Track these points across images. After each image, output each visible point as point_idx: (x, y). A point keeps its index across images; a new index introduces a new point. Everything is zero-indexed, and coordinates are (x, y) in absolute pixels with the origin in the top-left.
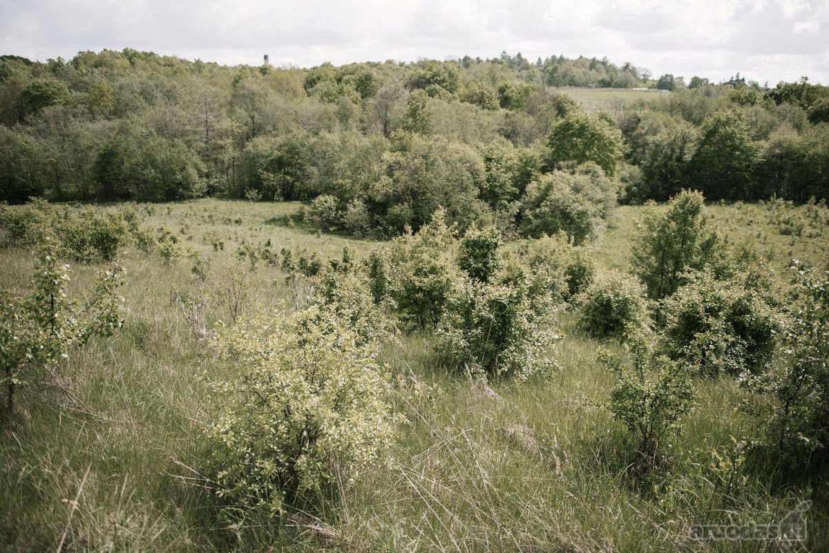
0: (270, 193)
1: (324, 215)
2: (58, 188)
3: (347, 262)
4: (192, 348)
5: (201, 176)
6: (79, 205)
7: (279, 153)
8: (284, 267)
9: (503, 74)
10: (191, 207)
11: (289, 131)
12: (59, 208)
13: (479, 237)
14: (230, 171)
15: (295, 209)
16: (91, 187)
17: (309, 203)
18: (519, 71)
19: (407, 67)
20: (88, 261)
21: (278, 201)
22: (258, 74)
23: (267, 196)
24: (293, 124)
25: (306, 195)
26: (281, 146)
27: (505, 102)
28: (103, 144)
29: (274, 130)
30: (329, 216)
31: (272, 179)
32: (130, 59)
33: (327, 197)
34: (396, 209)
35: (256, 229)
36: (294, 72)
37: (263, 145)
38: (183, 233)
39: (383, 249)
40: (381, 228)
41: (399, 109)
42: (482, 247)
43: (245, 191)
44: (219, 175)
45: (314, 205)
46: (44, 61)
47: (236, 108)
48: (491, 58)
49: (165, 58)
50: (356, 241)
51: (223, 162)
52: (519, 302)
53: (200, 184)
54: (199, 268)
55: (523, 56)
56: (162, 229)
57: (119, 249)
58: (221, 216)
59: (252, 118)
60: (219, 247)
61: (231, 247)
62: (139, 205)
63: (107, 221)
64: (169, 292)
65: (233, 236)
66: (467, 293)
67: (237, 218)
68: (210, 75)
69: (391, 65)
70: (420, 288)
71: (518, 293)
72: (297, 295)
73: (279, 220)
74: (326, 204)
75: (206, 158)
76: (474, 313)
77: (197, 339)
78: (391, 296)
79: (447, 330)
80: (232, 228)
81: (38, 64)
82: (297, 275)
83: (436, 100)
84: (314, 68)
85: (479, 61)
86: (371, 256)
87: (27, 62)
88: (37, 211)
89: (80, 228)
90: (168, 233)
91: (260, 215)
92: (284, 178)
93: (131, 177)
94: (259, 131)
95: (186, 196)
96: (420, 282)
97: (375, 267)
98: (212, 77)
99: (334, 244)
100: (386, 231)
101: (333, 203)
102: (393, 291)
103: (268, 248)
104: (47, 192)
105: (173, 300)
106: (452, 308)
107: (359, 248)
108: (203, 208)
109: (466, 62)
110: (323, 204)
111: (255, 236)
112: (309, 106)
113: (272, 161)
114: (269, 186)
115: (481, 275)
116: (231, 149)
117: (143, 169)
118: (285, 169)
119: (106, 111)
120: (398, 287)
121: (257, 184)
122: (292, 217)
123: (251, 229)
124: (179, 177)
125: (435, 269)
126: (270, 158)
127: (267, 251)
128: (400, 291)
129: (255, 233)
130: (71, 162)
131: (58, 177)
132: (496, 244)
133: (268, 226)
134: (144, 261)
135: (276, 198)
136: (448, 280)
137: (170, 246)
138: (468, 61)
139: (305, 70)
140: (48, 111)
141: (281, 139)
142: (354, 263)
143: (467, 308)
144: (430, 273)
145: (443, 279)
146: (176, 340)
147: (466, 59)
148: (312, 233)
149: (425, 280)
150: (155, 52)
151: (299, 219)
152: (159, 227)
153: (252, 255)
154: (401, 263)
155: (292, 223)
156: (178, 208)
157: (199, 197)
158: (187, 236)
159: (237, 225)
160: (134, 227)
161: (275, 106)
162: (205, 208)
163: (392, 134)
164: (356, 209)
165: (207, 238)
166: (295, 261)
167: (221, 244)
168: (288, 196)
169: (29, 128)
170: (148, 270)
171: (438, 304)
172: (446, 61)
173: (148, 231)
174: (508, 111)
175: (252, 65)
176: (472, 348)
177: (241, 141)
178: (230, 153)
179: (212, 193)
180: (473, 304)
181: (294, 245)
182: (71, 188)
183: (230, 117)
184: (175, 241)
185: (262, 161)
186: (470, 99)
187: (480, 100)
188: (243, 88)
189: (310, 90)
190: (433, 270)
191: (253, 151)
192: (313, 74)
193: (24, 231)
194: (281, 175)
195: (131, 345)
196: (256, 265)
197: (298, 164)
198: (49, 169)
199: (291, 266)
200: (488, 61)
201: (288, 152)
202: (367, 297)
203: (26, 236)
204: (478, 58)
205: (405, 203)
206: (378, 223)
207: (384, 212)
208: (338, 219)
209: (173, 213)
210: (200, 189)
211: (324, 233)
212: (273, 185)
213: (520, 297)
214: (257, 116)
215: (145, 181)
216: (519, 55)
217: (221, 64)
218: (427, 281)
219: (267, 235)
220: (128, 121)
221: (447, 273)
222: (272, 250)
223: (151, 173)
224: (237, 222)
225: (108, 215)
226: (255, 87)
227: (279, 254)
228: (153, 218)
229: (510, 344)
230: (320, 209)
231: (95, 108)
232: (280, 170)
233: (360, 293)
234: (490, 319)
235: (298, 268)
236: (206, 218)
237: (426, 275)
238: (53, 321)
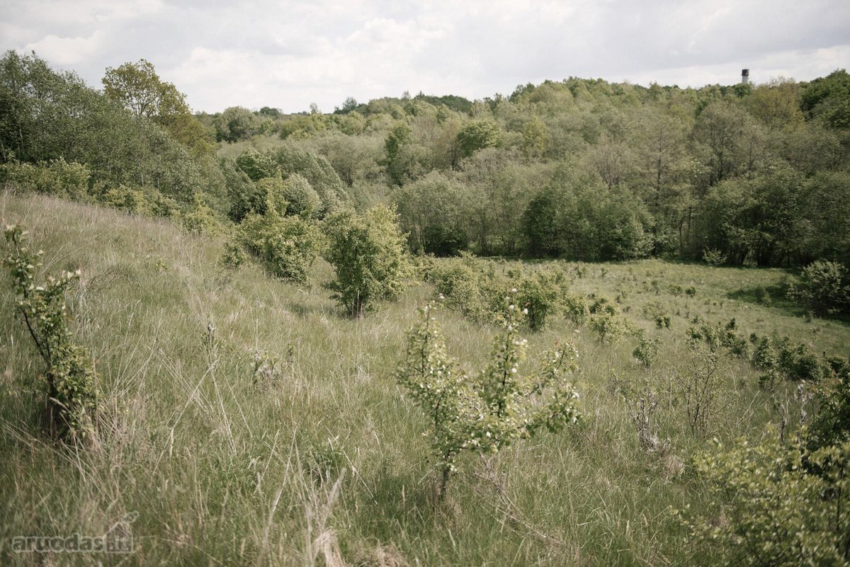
0: (738, 255)
1: (821, 290)
2: (483, 240)
4: (639, 460)
5: (646, 231)
6: (503, 261)
7: (756, 202)
8: (757, 360)
10: (630, 270)
12: (483, 263)
14: (685, 224)
15: (773, 280)
16: (517, 240)
17: (796, 272)
21: (748, 267)
22: (732, 96)
23: (734, 260)
25: (792, 259)
26: (759, 191)
28: (535, 190)
29: (750, 170)
30: (828, 292)
31: (743, 236)
32: (572, 89)
33: (829, 263)
35: (715, 304)
36: (787, 88)
37: (732, 190)
38: (620, 302)
43: (704, 251)
44: (669, 230)
45: (806, 275)
46: (481, 100)
47: (697, 143)
49: (615, 86)
51: (676, 213)
53: (644, 240)
54: (643, 351)
56: (593, 296)
57: (548, 318)
58: (668, 283)
59: (720, 155)
60: (663, 324)
61: (681, 325)
62: (569, 264)
63: (538, 283)
65: (683, 312)
67: (689, 287)
68: (667, 102)
72: (779, 404)
73: (749, 293)
74: (826, 275)
75: (654, 207)
80: (682, 300)
81: (476, 103)
84: (817, 81)
87: (465, 102)
88: (466, 267)
90: (603, 301)
91: (721, 285)
92: (761, 235)
93: (562, 230)
94: (728, 172)
95: (625, 256)
98: (670, 104)
99: (833, 334)
101: (838, 274)
103: (731, 331)
104: (472, 245)
105: (611, 390)
108: (645, 272)
110: (820, 274)
111: (713, 313)
112: (807, 133)
113: (746, 210)
114: (737, 246)
116: (687, 198)
117: (576, 220)
118: (762, 224)
119: (540, 152)
121: (720, 242)
122: (769, 290)
123: (707, 303)
124: (619, 231)
126: (742, 208)
127: (730, 336)
129: (713, 309)
130: (500, 210)
131: (485, 228)
133: (732, 301)
135: (746, 262)
137: (607, 319)
139: (803, 85)
140: (480, 155)
141: (758, 182)
148: (799, 315)
150: (604, 79)
151: (779, 294)
152: (590, 292)
153: (710, 339)
155: (767, 298)
156: (615, 270)
157: (641, 257)
158: (624, 306)
159: (689, 296)
160: (564, 290)
161: (754, 137)
162: (648, 272)
165: (649, 311)
166: (773, 354)
167: (667, 320)
168: (764, 261)
169: (460, 174)
173: (579, 298)
175: (724, 84)
177: (702, 186)
178: (687, 201)
179: (658, 253)
181: (770, 329)
182: (495, 241)
183: (690, 155)
184: (610, 310)
185: (730, 212)
188: (709, 116)
191: (718, 199)
192: (816, 90)
194: (757, 232)
197: (784, 215)
198: (477, 218)
199: (767, 361)
201: (769, 199)
208: (843, 298)
209: (607, 276)
210: (644, 247)
211: (818, 317)
212: (744, 244)
214: (726, 152)
215: (578, 235)
217: (683, 87)
219: (729, 312)
220: (566, 164)
222: (736, 333)
223: (586, 224)
224: (689, 292)
225: (537, 275)
226: (726, 114)
227: (749, 343)
228: (584, 281)
230: (816, 281)
231: (528, 149)
232: (755, 224)
235: (777, 365)
236: (649, 284)
238: (501, 404)
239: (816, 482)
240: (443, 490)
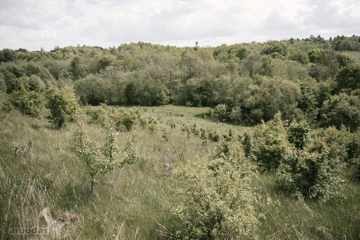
0: (196, 103)
1: (221, 113)
2: (110, 100)
3: (231, 136)
4: (163, 172)
5: (167, 95)
6: (118, 107)
7: (201, 85)
8: (202, 137)
9: (311, 46)
10: (162, 109)
11: (206, 76)
12: (110, 107)
13: (298, 126)
14: (179, 93)
15: (207, 111)
16: (123, 99)
17: (214, 108)
18: (320, 44)
19: (262, 44)
20: (121, 130)
21: (199, 107)
22: (193, 50)
23: (195, 104)
24: (208, 72)
25: (212, 104)
26: (202, 82)
27: (312, 59)
28: (128, 81)
29: (199, 75)
30: (223, 114)
31: (198, 97)
32: (141, 46)
33: (222, 105)
34: (255, 111)
35: (189, 119)
36: (209, 49)
37: (194, 82)
38: (159, 120)
39: (250, 131)
40: (247, 120)
41: (257, 65)
42: (300, 132)
43: (186, 102)
44: (174, 95)
45: (216, 109)
46: (108, 48)
47: (183, 66)
48: (304, 39)
49: (155, 45)
50: (235, 126)
51: (177, 89)
52: (322, 161)
53: (166, 98)
54: (165, 136)
55: (321, 37)
56: (150, 118)
57: (133, 126)
58: (174, 113)
59: (190, 70)
60: (173, 126)
61: (179, 127)
62: (141, 107)
63: (129, 114)
64: (153, 146)
65: (179, 122)
66: (294, 155)
67: (181, 114)
68: (172, 52)
69: (254, 44)
70: (268, 151)
71: (322, 157)
72: (208, 150)
73: (200, 115)
74: (222, 109)
75: (169, 88)
76: (298, 165)
77: (165, 168)
78: (253, 154)
79: (283, 173)
80: (179, 118)
81: (106, 49)
82: (208, 141)
83: (277, 59)
84: (218, 47)
85: (298, 40)
86: (244, 134)
87: (101, 49)
88: (103, 109)
89: (119, 117)
90: (153, 120)
91: (191, 113)
92: (203, 96)
93: (138, 95)
94: (193, 75)
95: (160, 104)
96: (268, 148)
97: (246, 139)
98: (173, 52)
99: (225, 127)
100: (249, 121)
101: (225, 108)
102: (254, 152)
103: (195, 128)
104: (106, 101)
105: (154, 149)
106: (285, 162)
107: (237, 130)
109: (291, 41)
110: (220, 109)
112: (215, 63)
113: (198, 88)
114: (196, 100)
115: (299, 146)
116: (180, 83)
117: (143, 92)
118: (203, 92)
119: (130, 68)
120: (257, 150)
121: (191, 99)
122: (206, 114)
123: (187, 119)
124: (158, 95)
125: (276, 142)
126: (197, 87)
127: (194, 129)
128: (258, 152)
129: (189, 121)
130: (116, 89)
131: (111, 95)
132: (307, 130)
133: (195, 118)
134: (143, 131)
135: (199, 105)
136: (283, 147)
137: (154, 125)
138: (293, 40)
139: (214, 48)
140: (108, 68)
141: (202, 79)
142: (234, 136)
143: (293, 163)
144: (273, 144)
145: (280, 147)
146: (156, 168)
147: (291, 39)
148: (215, 122)
149: (271, 147)
150: (151, 43)
151: (209, 115)
152: (149, 117)
153: (188, 131)
154: (258, 138)
155: (205, 117)
156: (157, 109)
157: (166, 104)
158: (160, 121)
159: (181, 117)
160: (139, 116)
161: (200, 64)
162: (168, 109)
163: (254, 76)
164: (236, 111)
165: (169, 122)
166: (207, 134)
167: (174, 125)
168: (204, 105)
169: (101, 75)
170: (144, 136)
171: (277, 160)
172: (281, 41)
173: (145, 119)
174: (313, 64)
175: (190, 46)
176: (296, 183)
177: (184, 80)
178: (180, 85)
179: (171, 103)
180: (297, 160)
181: (206, 127)
182: (115, 100)
183: (180, 70)
184: (155, 123)
185: (193, 88)
186: (293, 58)
187: (299, 59)
188: (186, 57)
189: (216, 57)
190: (275, 142)
191: (189, 84)
192: (217, 50)
193: (98, 117)
194: (202, 95)
195: (138, 168)
196: (190, 135)
197: (209, 90)
198: (107, 92)
199: (205, 137)
200: (303, 40)
201: (205, 84)
202: (242, 154)
203: (98, 119)
204: (298, 39)
205: (259, 109)
206: (246, 118)
207: (249, 113)
208: (227, 116)
209: (155, 111)
210: (166, 101)
211: (220, 122)
212: (198, 99)
213: (323, 159)
214: (192, 69)
215: (144, 97)
216: (319, 36)
217: (177, 47)
218: (272, 148)
219: (194, 122)
220: (138, 72)
221: (282, 144)
223: (146, 94)
224: (181, 115)
225: (129, 111)
226: (191, 56)
227: (200, 131)
228: (147, 113)
229: (317, 183)
230: (219, 110)
231: (126, 66)
232: (201, 93)
233: (239, 152)
234: (306, 169)
235: (208, 138)
236: (168, 113)
237: (271, 145)
238: (111, 156)
239: (210, 171)
240: (92, 189)
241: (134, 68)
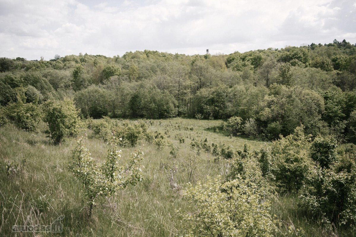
0: (207, 115)
1: (234, 127)
2: (114, 112)
3: (246, 152)
4: (170, 193)
5: (175, 107)
6: (122, 120)
7: (212, 96)
8: (214, 153)
9: (335, 51)
10: (170, 122)
11: (217, 85)
12: (113, 120)
13: (323, 142)
14: (189, 105)
15: (219, 124)
16: (127, 111)
17: (226, 121)
18: (345, 49)
19: (279, 51)
20: (125, 146)
21: (211, 119)
22: (204, 58)
23: (206, 117)
24: (220, 82)
25: (225, 116)
26: (214, 92)
27: (337, 66)
28: (133, 92)
29: (211, 85)
30: (237, 128)
31: (209, 108)
32: (147, 54)
33: (237, 117)
34: (273, 125)
35: (200, 133)
36: (221, 56)
37: (205, 92)
38: (166, 134)
39: (267, 146)
40: (264, 134)
41: (275, 74)
42: (325, 148)
43: (196, 114)
44: (183, 107)
45: (229, 122)
46: (112, 57)
47: (192, 75)
48: (327, 44)
49: (162, 53)
50: (251, 141)
51: (185, 100)
52: (352, 183)
53: (175, 110)
54: (173, 152)
55: (347, 41)
56: (157, 132)
57: (138, 141)
58: (183, 126)
59: (200, 79)
60: (182, 141)
61: (188, 141)
62: (147, 120)
63: (134, 128)
64: (159, 163)
65: (189, 137)
66: (319, 175)
67: (191, 127)
68: (181, 60)
69: (270, 51)
70: (289, 169)
71: (351, 178)
72: (220, 168)
73: (211, 129)
74: (236, 121)
75: (178, 99)
76: (323, 187)
77: (172, 189)
78: (272, 173)
79: (306, 195)
80: (189, 132)
81: (110, 58)
82: (220, 157)
83: (297, 67)
84: (231, 55)
85: (320, 45)
86: (261, 151)
87: (105, 57)
88: (105, 122)
89: (122, 131)
90: (160, 134)
91: (201, 126)
92: (215, 108)
93: (144, 107)
94: (203, 85)
95: (168, 117)
96: (289, 166)
97: (263, 157)
98: (182, 61)
99: (239, 142)
100: (267, 136)
101: (240, 121)
102: (273, 170)
103: (205, 143)
104: (109, 114)
105: (161, 167)
106: (308, 183)
107: (252, 145)
108: (175, 122)
109: (313, 46)
110: (234, 121)
111: (199, 137)
112: (228, 73)
113: (209, 99)
114: (207, 112)
115: (325, 164)
116: (189, 94)
117: (149, 104)
118: (215, 104)
119: (135, 78)
120: (276, 168)
121: (201, 111)
122: (218, 127)
123: (197, 133)
124: (165, 107)
125: (297, 159)
127: (205, 144)
128: (277, 171)
129: (199, 135)
130: (120, 100)
131: (114, 107)
132: (334, 146)
133: (206, 132)
134: (149, 147)
135: (210, 118)
136: (305, 166)
137: (160, 140)
138: (314, 46)
139: (226, 55)
140: (112, 78)
141: (213, 90)
142: (250, 152)
143: (318, 184)
144: (295, 162)
145: (302, 165)
146: (163, 188)
147: (313, 45)
148: (228, 136)
149: (292, 165)
150: (158, 51)
151: (221, 128)
152: (155, 131)
153: (198, 146)
154: (277, 155)
155: (217, 130)
156: (164, 122)
157: (174, 117)
158: (168, 136)
159: (191, 131)
160: (145, 131)
161: (212, 73)
163: (271, 86)
164: (250, 125)
165: (177, 137)
166: (219, 150)
167: (183, 140)
168: (216, 117)
169: (104, 86)
170: (150, 152)
171: (299, 179)
172: (301, 47)
173: (151, 133)
174: (338, 72)
176: (322, 208)
177: (194, 91)
178: (189, 96)
179: (180, 115)
180: (322, 181)
181: (218, 142)
182: (119, 112)
183: (190, 79)
184: (162, 137)
185: (204, 100)
186: (315, 66)
187: (322, 66)
188: (196, 65)
189: (229, 65)
190: (296, 160)
191: (200, 95)
192: (230, 57)
193: (100, 131)
194: (213, 107)
195: (142, 189)
196: (200, 151)
197: (222, 101)
198: (111, 104)
199: (217, 153)
200: (325, 45)
201: (217, 95)
202: (259, 173)
203: (100, 133)
204: (319, 44)
205: (277, 122)
206: (262, 132)
207: (266, 126)
208: (241, 129)
209: (162, 124)
210: (174, 113)
211: (234, 136)
212: (209, 111)
213: (353, 180)
214: (202, 78)
215: (151, 109)
216: (344, 41)
217: (186, 55)
218: (293, 166)
219: (205, 136)
220: (144, 82)
221: (304, 162)
222: (207, 143)
223: (153, 105)
224: (191, 129)
225: (133, 124)
226: (202, 65)
227: (211, 147)
228: (153, 126)
229: (347, 208)
230: (232, 124)
231: (131, 76)
232: (213, 104)
233: (255, 170)
234: (333, 192)
235: (220, 154)
236: (177, 127)
237: (292, 162)
238: (112, 176)
240: (90, 213)
241: (139, 78)
